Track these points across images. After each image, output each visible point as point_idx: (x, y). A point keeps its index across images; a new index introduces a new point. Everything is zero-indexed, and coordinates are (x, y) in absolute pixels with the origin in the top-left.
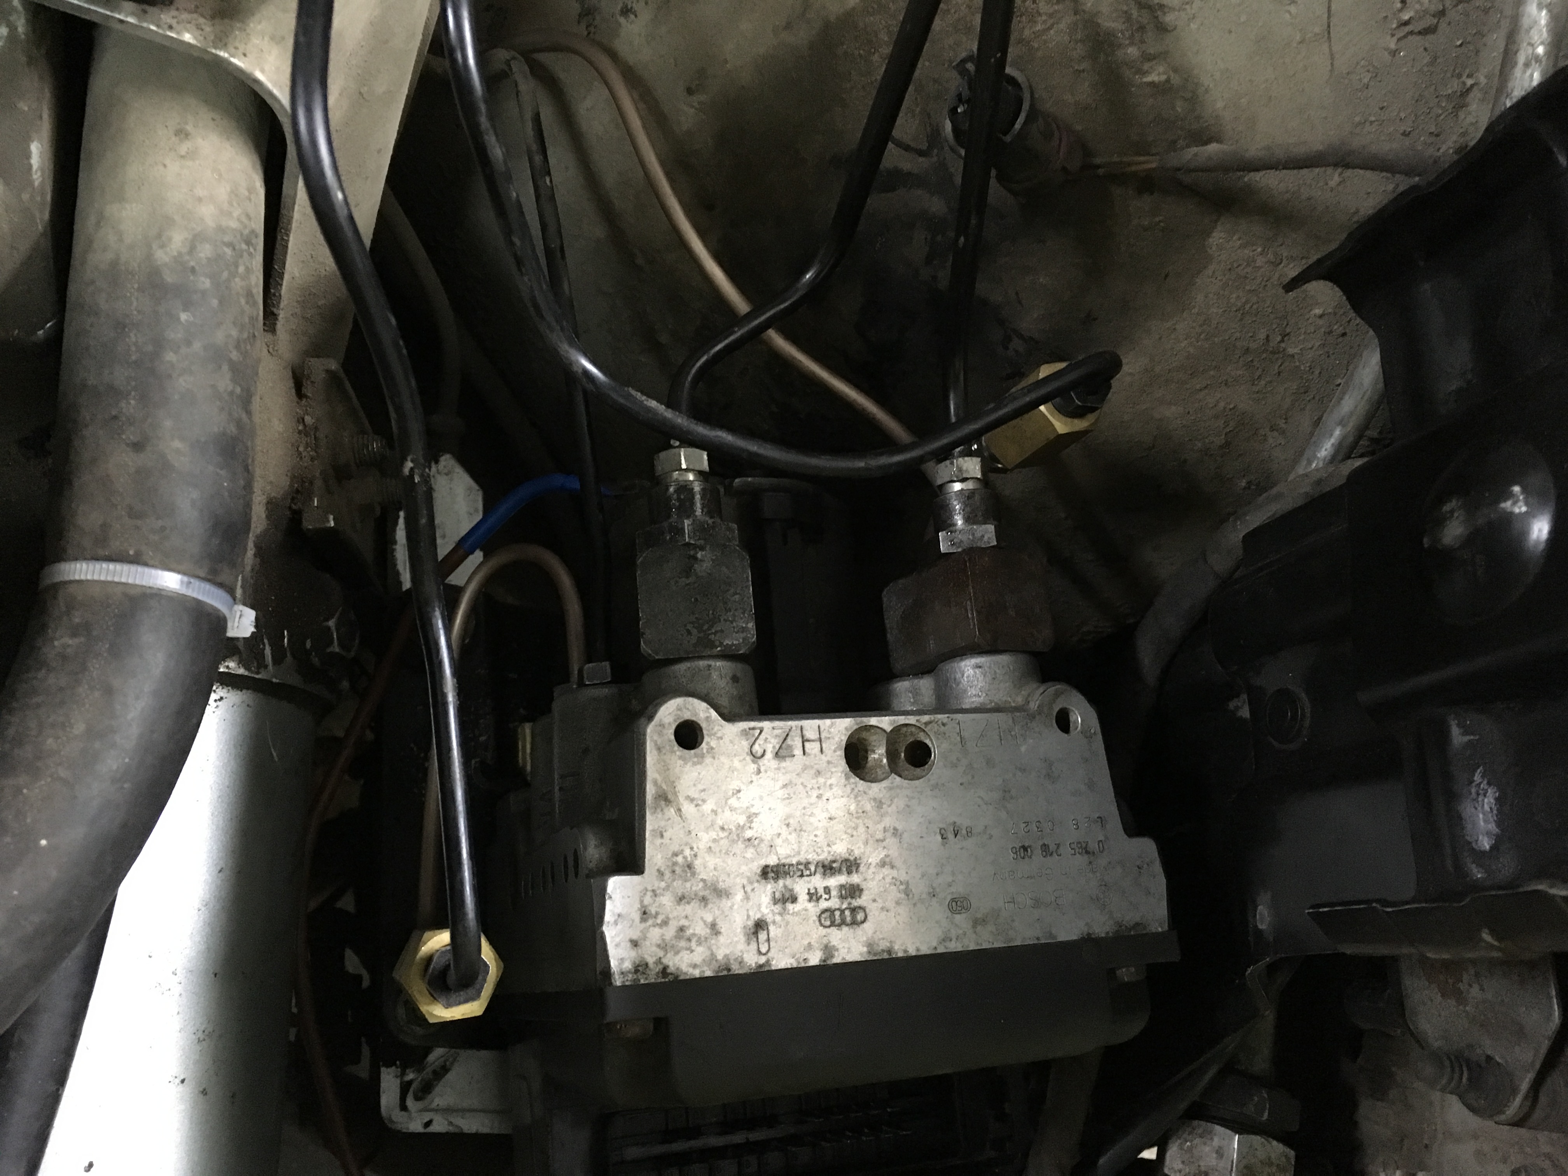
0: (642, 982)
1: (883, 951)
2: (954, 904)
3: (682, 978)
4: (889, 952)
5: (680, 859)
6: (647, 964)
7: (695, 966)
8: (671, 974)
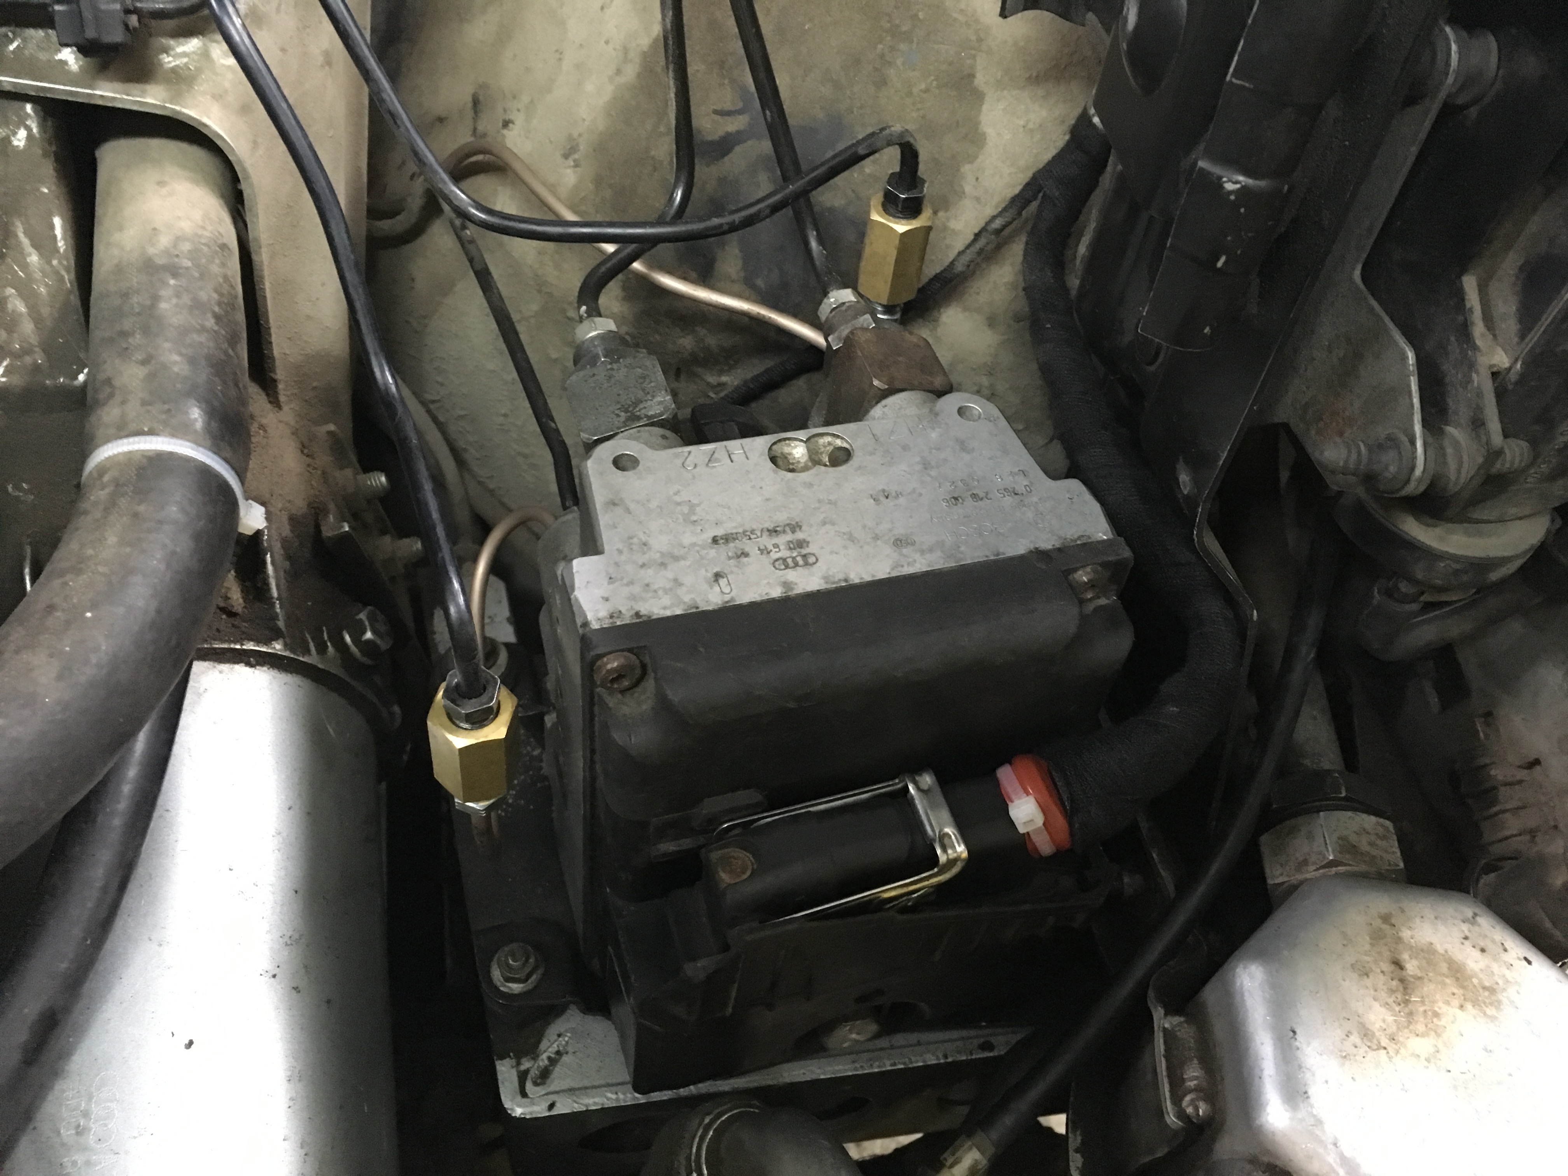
0: (618, 623)
1: (840, 580)
2: (899, 542)
3: (654, 617)
4: (846, 580)
5: (635, 540)
6: (620, 612)
7: (665, 608)
8: (645, 615)
